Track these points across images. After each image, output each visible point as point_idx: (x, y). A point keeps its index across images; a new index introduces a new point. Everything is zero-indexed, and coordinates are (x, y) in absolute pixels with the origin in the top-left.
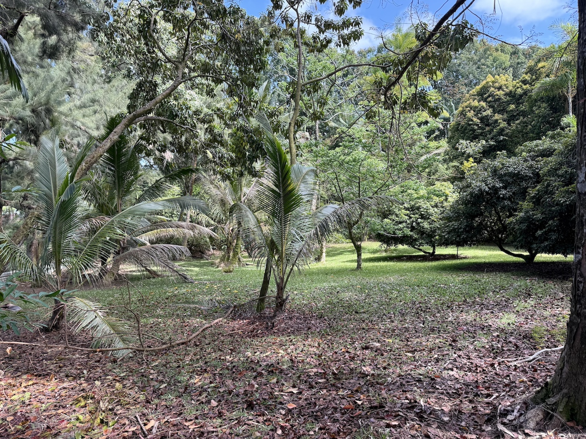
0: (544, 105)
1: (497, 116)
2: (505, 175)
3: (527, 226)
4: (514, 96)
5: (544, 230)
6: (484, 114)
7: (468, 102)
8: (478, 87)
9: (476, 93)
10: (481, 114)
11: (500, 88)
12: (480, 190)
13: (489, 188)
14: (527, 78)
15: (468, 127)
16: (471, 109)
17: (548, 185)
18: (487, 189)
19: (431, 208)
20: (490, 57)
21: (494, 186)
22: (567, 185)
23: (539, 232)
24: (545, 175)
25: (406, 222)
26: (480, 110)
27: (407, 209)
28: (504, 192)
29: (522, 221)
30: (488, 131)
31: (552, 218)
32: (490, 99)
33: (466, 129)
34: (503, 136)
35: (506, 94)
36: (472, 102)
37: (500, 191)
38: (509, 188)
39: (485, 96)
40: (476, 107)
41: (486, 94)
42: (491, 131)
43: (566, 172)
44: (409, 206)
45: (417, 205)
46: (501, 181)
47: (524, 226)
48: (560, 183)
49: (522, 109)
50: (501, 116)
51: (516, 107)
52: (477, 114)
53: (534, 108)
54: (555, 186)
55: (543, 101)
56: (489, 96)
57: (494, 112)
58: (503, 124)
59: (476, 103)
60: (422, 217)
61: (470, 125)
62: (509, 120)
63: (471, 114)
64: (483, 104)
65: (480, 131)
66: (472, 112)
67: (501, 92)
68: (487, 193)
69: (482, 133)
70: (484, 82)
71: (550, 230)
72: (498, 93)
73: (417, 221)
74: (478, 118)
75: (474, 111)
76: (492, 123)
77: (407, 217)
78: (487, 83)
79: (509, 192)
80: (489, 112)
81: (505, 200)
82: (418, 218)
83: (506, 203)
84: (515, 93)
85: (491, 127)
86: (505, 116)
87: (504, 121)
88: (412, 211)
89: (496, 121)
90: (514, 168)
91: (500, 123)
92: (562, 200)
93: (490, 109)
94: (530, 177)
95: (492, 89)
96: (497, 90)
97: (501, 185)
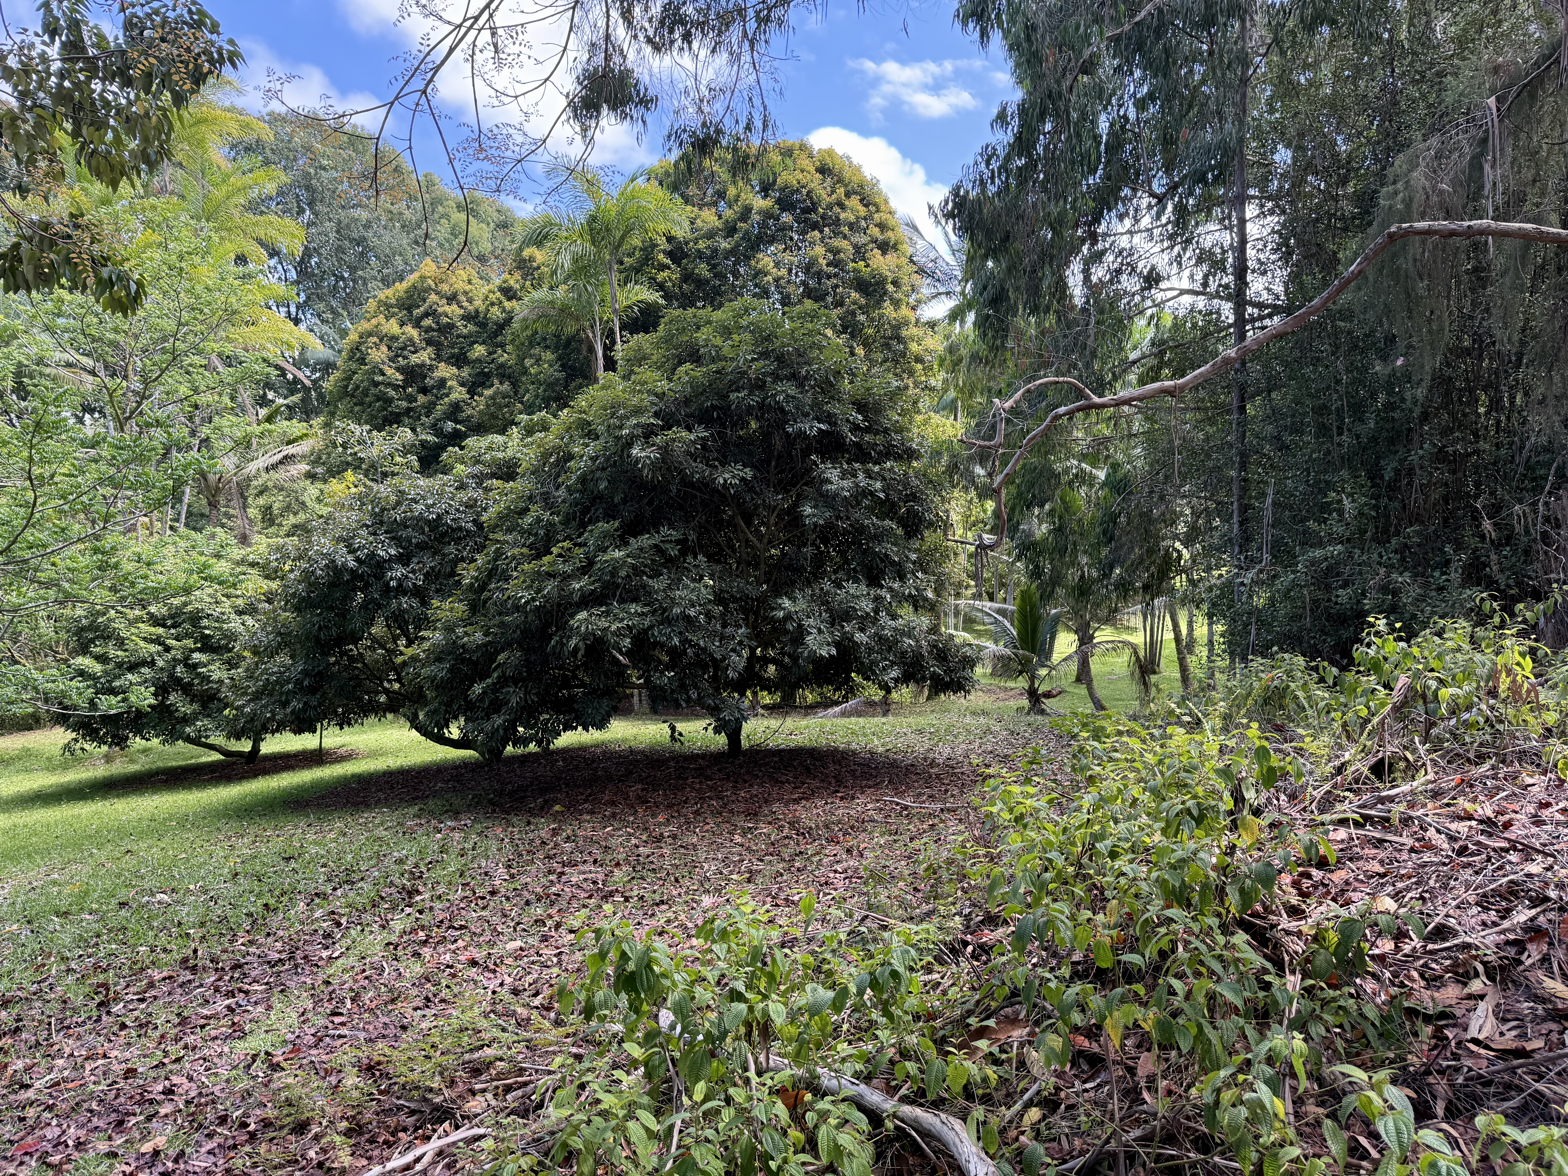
0: (549, 356)
1: (444, 371)
2: (404, 525)
3: (450, 670)
4: (483, 325)
5: (489, 681)
6: (415, 359)
7: (374, 322)
8: (401, 287)
9: (393, 301)
10: (405, 358)
11: (452, 298)
12: (332, 565)
13: (357, 560)
14: (512, 282)
15: (373, 390)
16: (381, 340)
17: (498, 554)
18: (352, 564)
19: (233, 616)
20: (443, 221)
21: (372, 555)
22: (538, 557)
23: (477, 689)
24: (494, 528)
25: (153, 663)
26: (403, 349)
27: (156, 621)
28: (399, 571)
29: (437, 656)
30: (423, 406)
31: (507, 645)
32: (428, 322)
33: (365, 393)
34: (457, 422)
35: (468, 318)
36: (383, 321)
37: (391, 569)
38: (415, 560)
39: (417, 312)
40: (394, 338)
41: (419, 307)
42: (429, 409)
43: (539, 520)
44: (164, 611)
45: (189, 608)
46: (397, 540)
47: (440, 671)
48: (525, 550)
49: (501, 360)
50: (455, 370)
51: (490, 354)
52: (397, 356)
53: (528, 362)
54: (514, 558)
55: (547, 347)
56: (426, 315)
57: (439, 358)
58: (459, 394)
59: (392, 327)
60: (207, 645)
61: (376, 384)
62: (474, 383)
63: (378, 355)
64: (412, 332)
65: (404, 404)
66: (384, 349)
67: (453, 310)
68: (352, 571)
69: (409, 410)
70: (415, 276)
71: (503, 681)
72: (447, 309)
73: (187, 658)
74: (398, 369)
75: (389, 348)
76: (433, 387)
77: (154, 648)
78: (423, 278)
79: (413, 571)
80: (424, 356)
81: (405, 594)
82: (193, 651)
83: (405, 602)
84: (485, 317)
85: (430, 397)
86: (466, 372)
87: (462, 385)
88: (174, 626)
89: (442, 382)
90: (426, 505)
91: (450, 388)
92: (525, 596)
93: (430, 349)
94: (468, 531)
95: (433, 297)
96: (445, 301)
97: (393, 552)
